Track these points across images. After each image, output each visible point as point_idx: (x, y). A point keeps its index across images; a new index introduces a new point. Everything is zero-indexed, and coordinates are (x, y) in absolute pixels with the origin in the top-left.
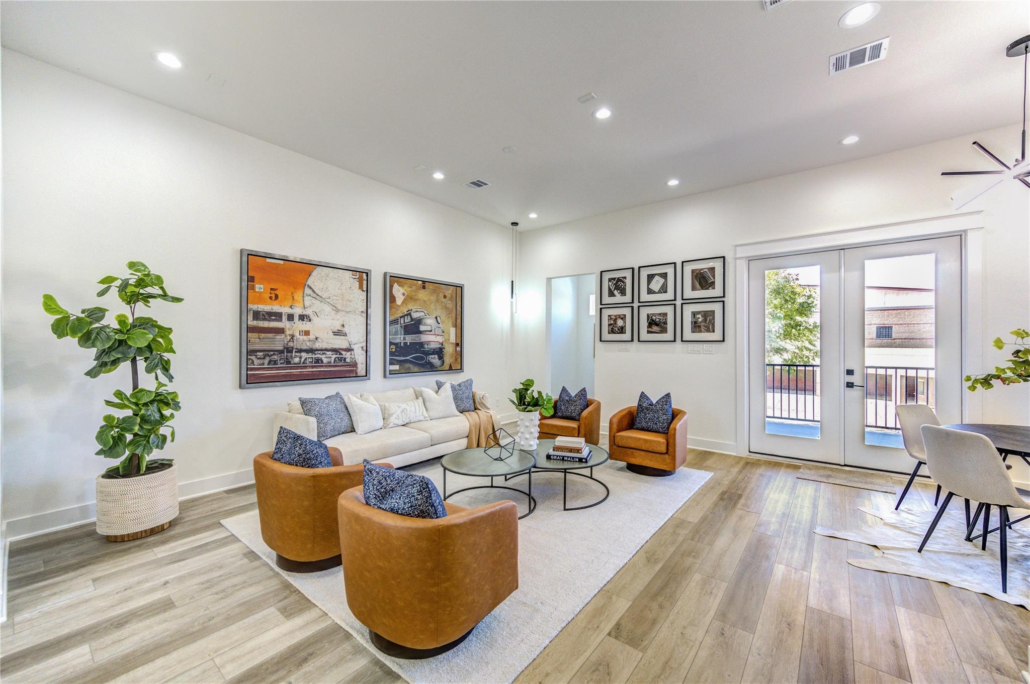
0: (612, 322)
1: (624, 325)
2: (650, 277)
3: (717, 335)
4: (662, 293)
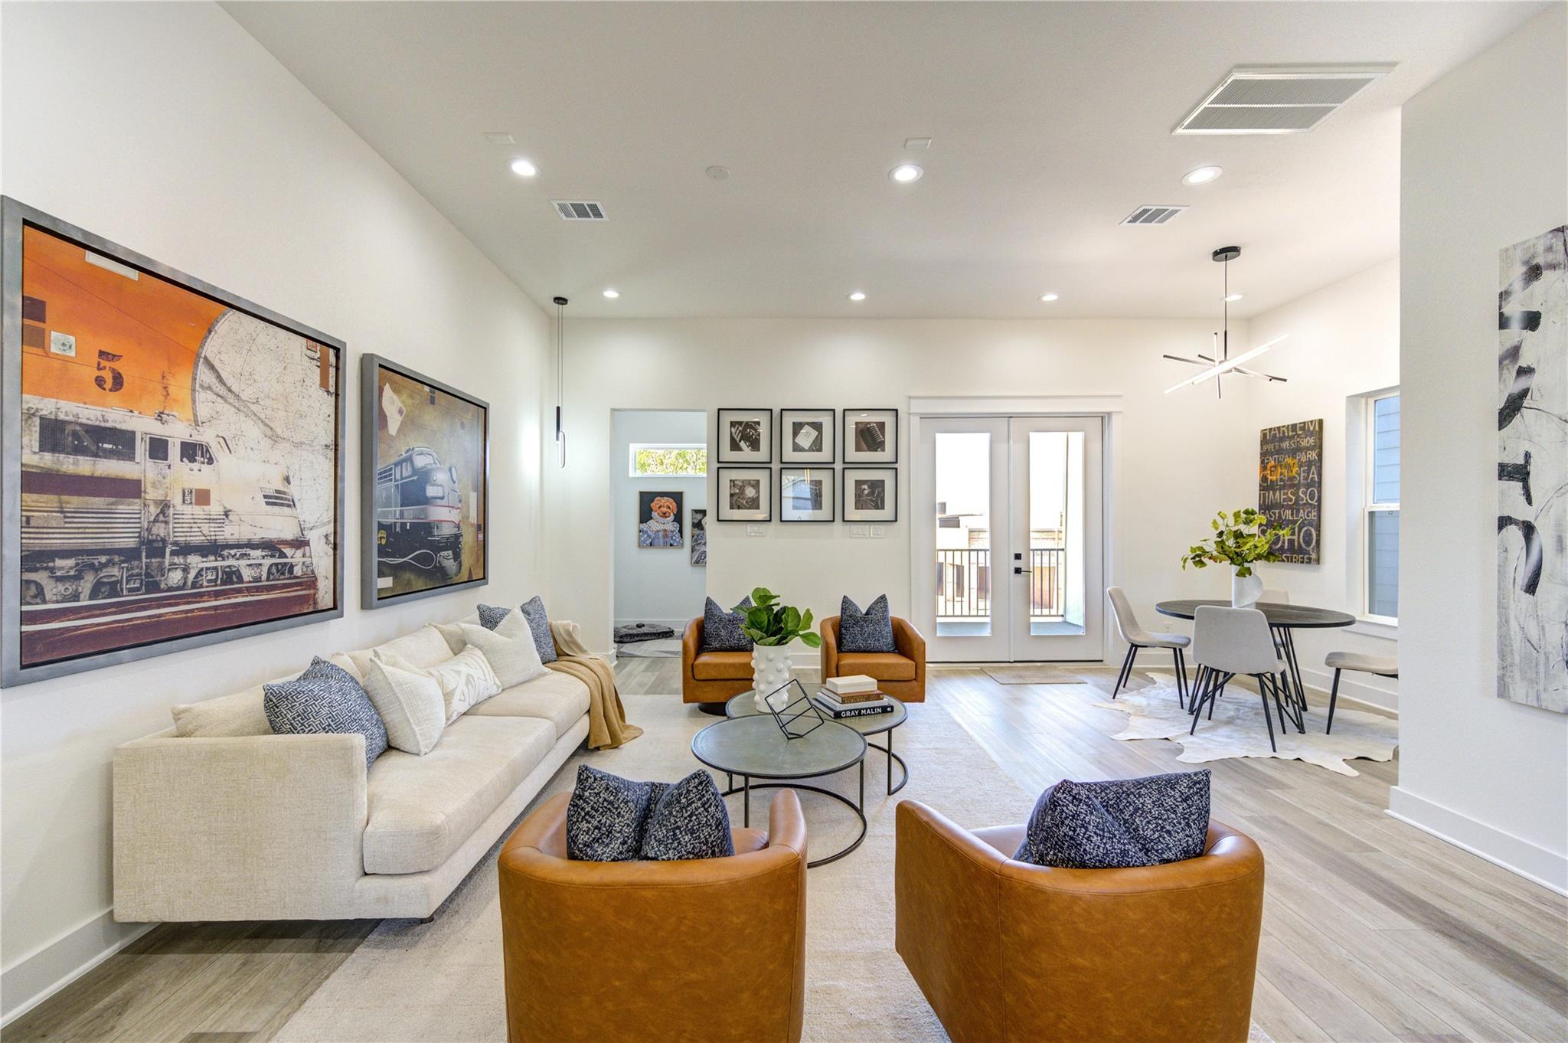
0: (738, 491)
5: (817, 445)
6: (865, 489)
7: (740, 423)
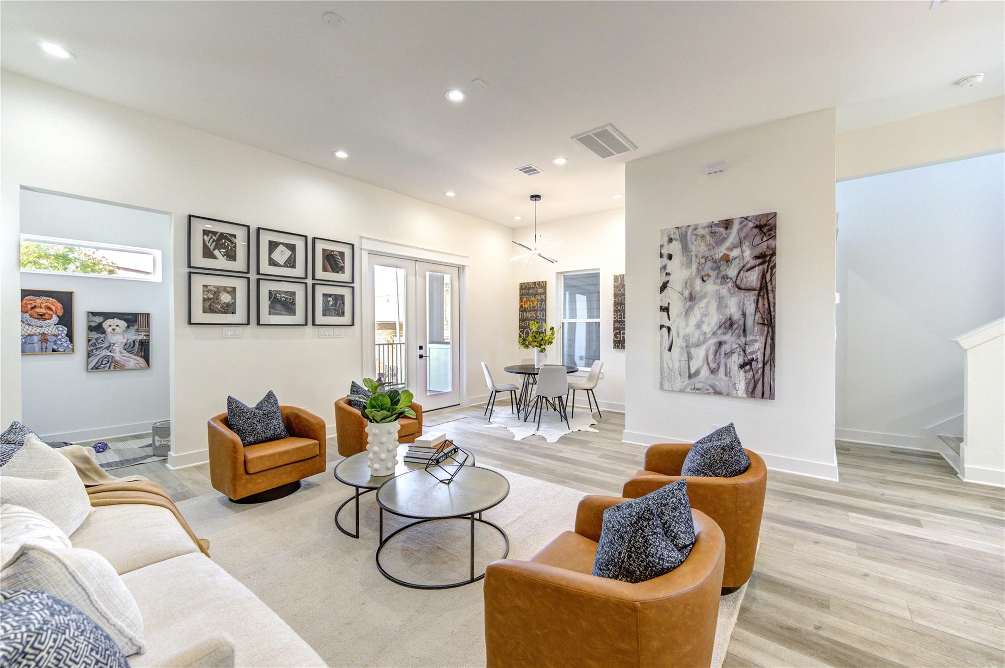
0: (212, 296)
1: (233, 301)
2: (273, 246)
3: (346, 319)
4: (288, 267)
5: (291, 263)
6: (330, 301)
7: (215, 233)
